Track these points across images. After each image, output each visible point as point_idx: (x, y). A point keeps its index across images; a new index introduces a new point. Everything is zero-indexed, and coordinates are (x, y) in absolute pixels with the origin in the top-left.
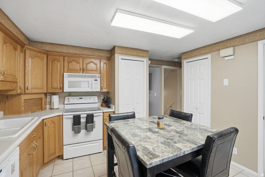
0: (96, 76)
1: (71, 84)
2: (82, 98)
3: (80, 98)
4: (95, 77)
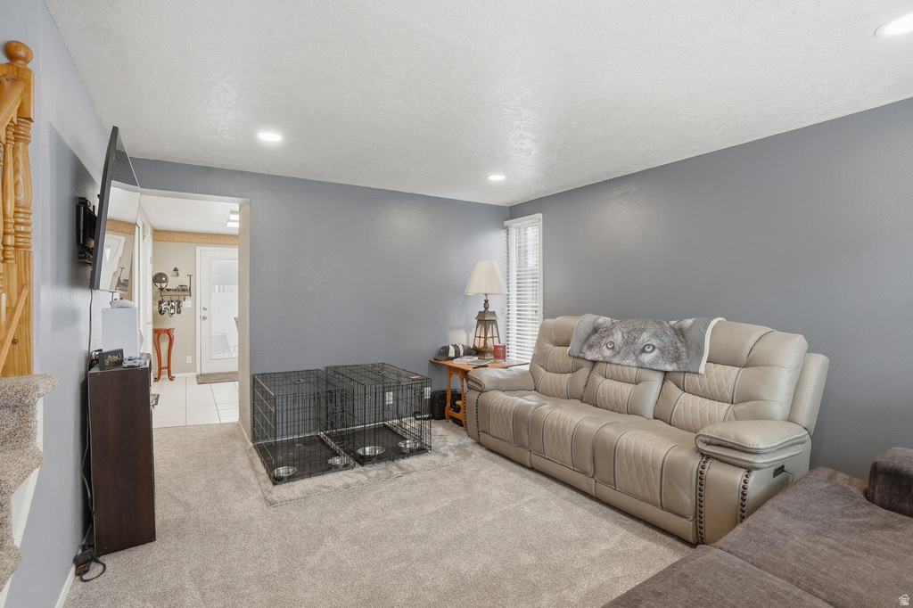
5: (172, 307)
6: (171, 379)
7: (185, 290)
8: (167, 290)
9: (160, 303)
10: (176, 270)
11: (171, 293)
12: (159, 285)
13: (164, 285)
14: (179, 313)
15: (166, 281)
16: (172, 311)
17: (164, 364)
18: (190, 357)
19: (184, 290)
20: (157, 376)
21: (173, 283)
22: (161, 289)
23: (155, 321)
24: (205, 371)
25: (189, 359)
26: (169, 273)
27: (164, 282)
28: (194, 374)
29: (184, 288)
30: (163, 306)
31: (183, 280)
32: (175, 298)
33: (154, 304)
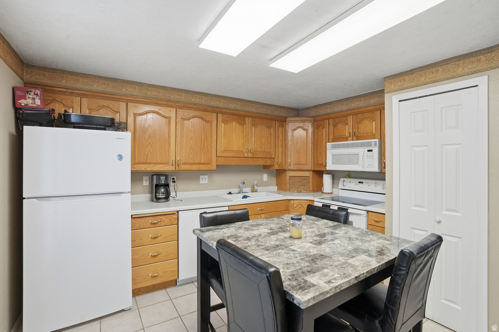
0: (371, 142)
1: (337, 159)
2: (362, 183)
3: (359, 182)
4: (370, 144)
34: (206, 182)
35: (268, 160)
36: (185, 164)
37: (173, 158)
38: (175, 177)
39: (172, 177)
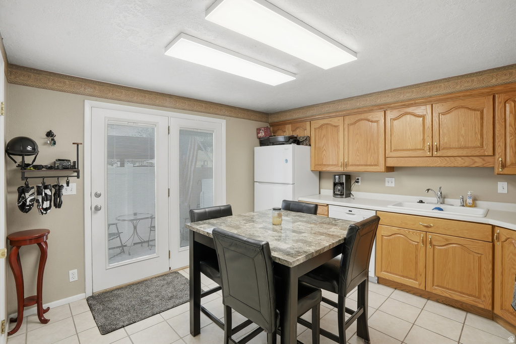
5: (46, 198)
6: (44, 321)
7: (70, 168)
8: (36, 167)
9: (22, 191)
10: (50, 134)
11: (44, 173)
12: (19, 159)
13: (29, 159)
14: (58, 205)
15: (35, 151)
16: (46, 204)
17: (30, 291)
18: (75, 271)
19: (66, 168)
20: (15, 315)
21: (46, 155)
22: (24, 166)
23: (10, 219)
24: (99, 288)
25: (73, 275)
26: (39, 138)
27: (29, 154)
28: (82, 297)
29: (65, 164)
30: (29, 197)
31: (63, 150)
32: (50, 182)
33: (8, 192)
34: (393, 185)
35: (477, 159)
36: (352, 165)
37: (342, 161)
38: (360, 178)
39: (357, 178)
